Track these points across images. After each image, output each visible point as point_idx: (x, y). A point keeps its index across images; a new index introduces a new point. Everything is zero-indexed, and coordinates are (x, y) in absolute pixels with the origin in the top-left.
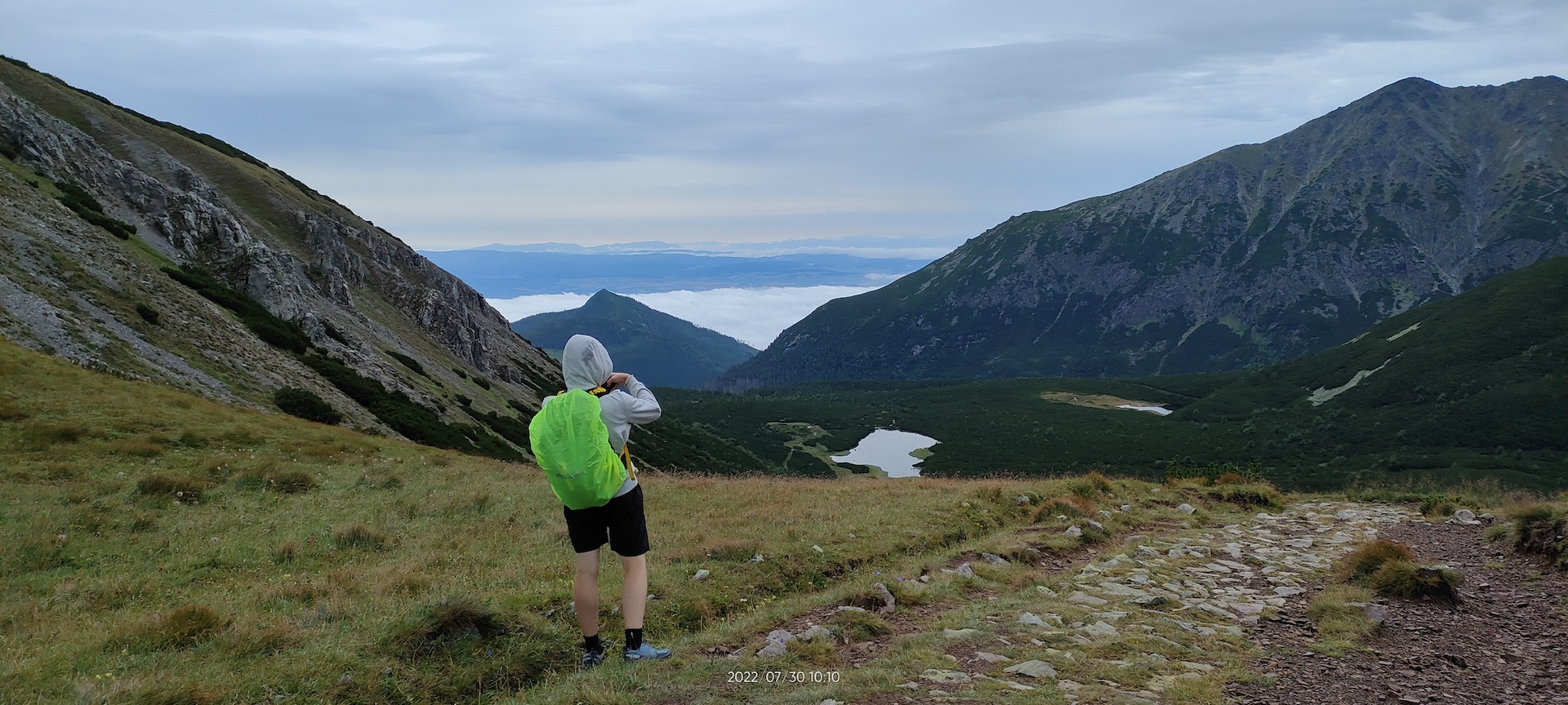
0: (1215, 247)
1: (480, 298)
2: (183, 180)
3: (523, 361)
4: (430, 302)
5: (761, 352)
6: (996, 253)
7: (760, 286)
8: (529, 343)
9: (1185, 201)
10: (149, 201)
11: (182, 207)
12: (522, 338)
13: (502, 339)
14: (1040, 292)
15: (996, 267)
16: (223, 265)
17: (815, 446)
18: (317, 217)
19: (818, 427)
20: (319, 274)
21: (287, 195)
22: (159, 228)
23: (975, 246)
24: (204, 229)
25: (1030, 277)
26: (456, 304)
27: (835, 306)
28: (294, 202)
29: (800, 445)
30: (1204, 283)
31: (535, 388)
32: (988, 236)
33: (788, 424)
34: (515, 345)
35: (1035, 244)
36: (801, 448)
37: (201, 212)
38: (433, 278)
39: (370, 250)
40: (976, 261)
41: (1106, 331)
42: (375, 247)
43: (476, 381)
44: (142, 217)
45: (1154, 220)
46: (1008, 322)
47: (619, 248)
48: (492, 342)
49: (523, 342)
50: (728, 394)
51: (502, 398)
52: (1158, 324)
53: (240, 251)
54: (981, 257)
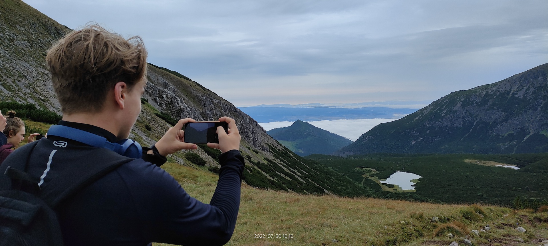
0: (538, 104)
1: (256, 123)
2: (165, 85)
3: (270, 144)
4: (239, 124)
5: (354, 142)
6: (445, 106)
7: (354, 119)
8: (272, 138)
9: (524, 86)
10: (152, 92)
11: (162, 94)
12: (270, 136)
13: (263, 137)
14: (463, 121)
15: (445, 111)
16: (174, 112)
17: (373, 177)
18: (205, 96)
19: (375, 170)
20: (205, 115)
21: (196, 89)
22: (155, 100)
23: (435, 104)
24: (169, 100)
25: (459, 115)
26: (248, 125)
27: (382, 126)
28: (199, 92)
29: (368, 176)
30: (533, 117)
31: (273, 153)
32: (442, 100)
33: (363, 168)
34: (267, 138)
35: (461, 103)
36: (368, 178)
37: (168, 95)
38: (241, 116)
39: (221, 107)
40: (437, 109)
41: (491, 136)
42: (223, 106)
43: (253, 151)
44: (150, 97)
45: (511, 93)
46: (450, 132)
47: (304, 105)
48: (259, 137)
49: (270, 137)
50: (342, 157)
51: (262, 157)
52: (513, 133)
53: (179, 107)
54: (439, 108)
